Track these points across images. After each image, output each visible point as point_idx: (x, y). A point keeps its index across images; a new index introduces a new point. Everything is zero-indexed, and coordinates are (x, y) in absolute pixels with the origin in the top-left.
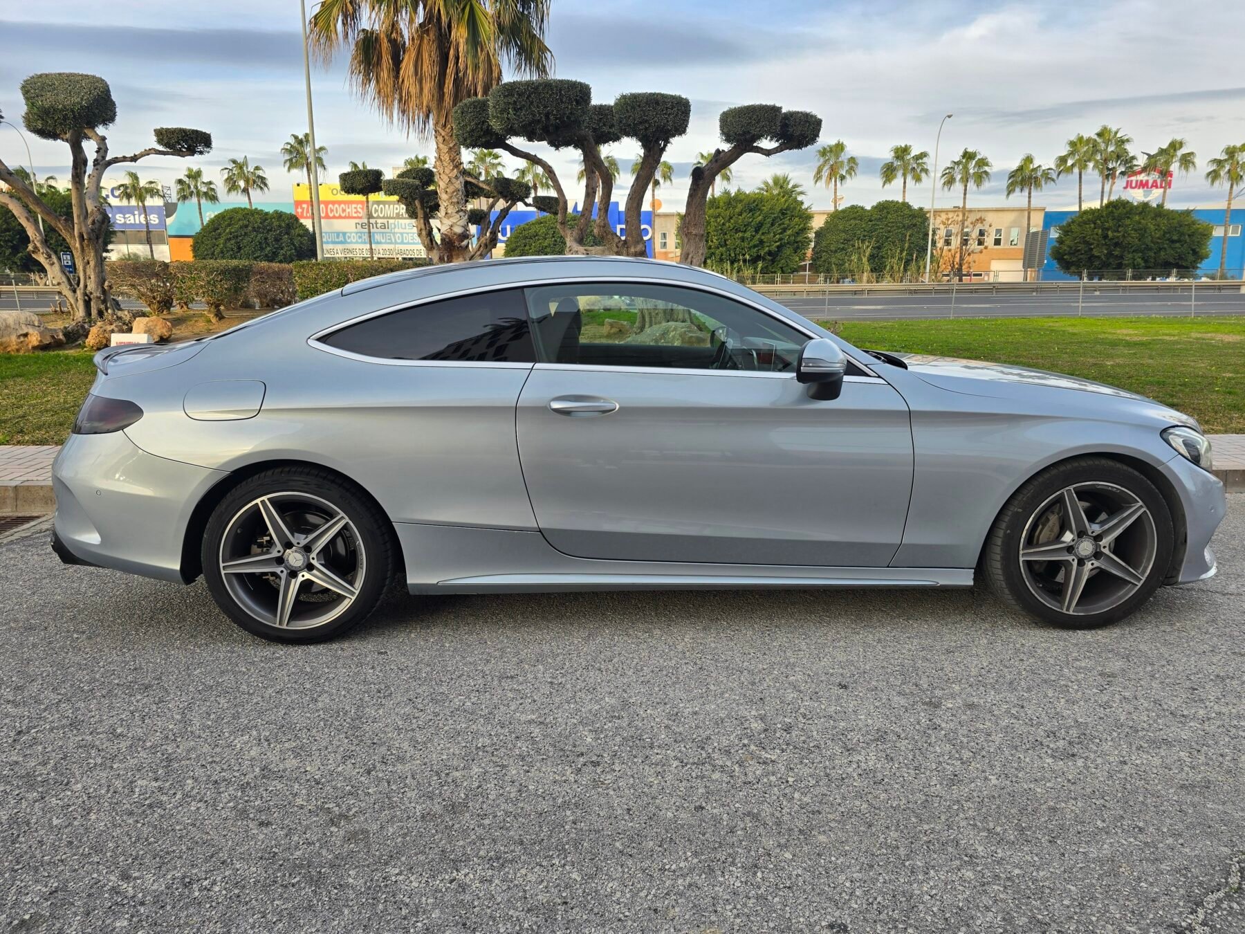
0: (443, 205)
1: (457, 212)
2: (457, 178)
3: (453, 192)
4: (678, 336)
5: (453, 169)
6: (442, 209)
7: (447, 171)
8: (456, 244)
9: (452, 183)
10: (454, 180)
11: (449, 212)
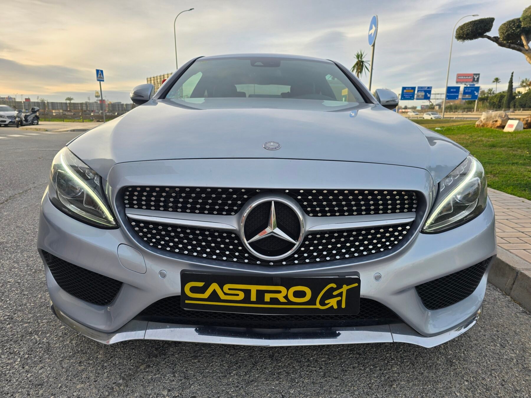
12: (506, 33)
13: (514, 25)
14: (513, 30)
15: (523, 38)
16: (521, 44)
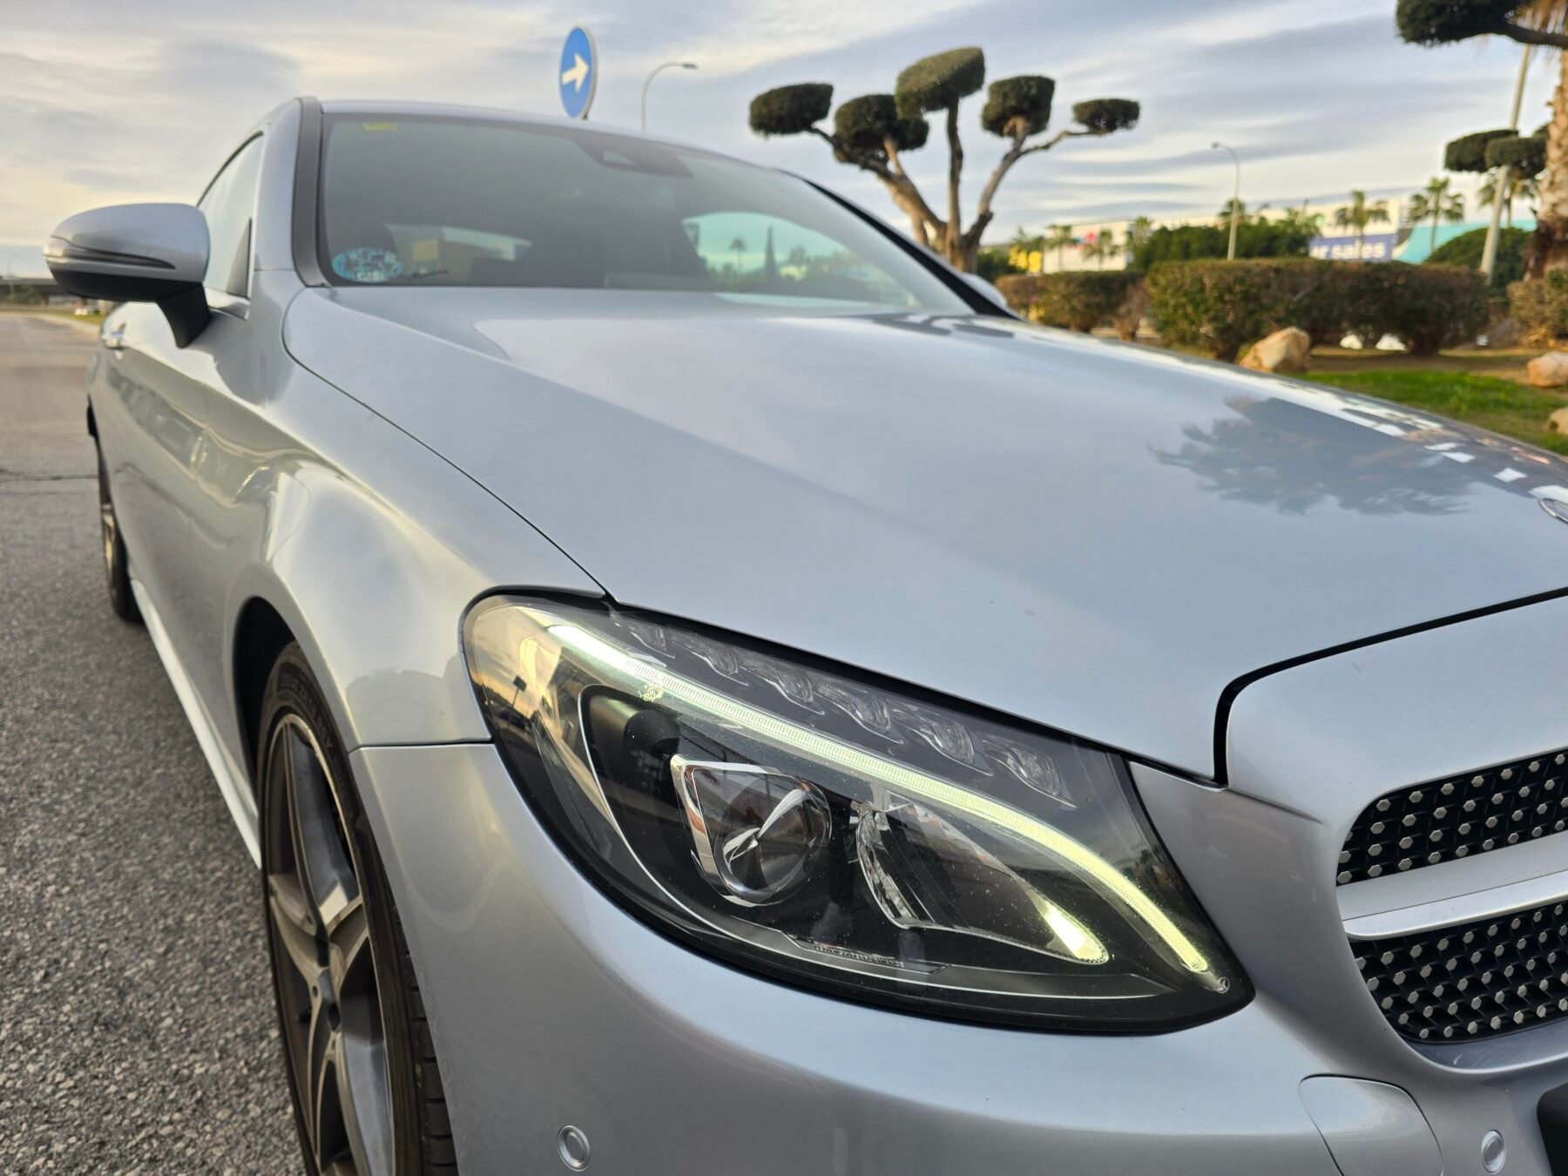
0: (1551, 164)
6: (1548, 171)
8: (1559, 238)
12: (853, 127)
13: (868, 110)
14: (868, 123)
15: (888, 145)
16: (885, 160)
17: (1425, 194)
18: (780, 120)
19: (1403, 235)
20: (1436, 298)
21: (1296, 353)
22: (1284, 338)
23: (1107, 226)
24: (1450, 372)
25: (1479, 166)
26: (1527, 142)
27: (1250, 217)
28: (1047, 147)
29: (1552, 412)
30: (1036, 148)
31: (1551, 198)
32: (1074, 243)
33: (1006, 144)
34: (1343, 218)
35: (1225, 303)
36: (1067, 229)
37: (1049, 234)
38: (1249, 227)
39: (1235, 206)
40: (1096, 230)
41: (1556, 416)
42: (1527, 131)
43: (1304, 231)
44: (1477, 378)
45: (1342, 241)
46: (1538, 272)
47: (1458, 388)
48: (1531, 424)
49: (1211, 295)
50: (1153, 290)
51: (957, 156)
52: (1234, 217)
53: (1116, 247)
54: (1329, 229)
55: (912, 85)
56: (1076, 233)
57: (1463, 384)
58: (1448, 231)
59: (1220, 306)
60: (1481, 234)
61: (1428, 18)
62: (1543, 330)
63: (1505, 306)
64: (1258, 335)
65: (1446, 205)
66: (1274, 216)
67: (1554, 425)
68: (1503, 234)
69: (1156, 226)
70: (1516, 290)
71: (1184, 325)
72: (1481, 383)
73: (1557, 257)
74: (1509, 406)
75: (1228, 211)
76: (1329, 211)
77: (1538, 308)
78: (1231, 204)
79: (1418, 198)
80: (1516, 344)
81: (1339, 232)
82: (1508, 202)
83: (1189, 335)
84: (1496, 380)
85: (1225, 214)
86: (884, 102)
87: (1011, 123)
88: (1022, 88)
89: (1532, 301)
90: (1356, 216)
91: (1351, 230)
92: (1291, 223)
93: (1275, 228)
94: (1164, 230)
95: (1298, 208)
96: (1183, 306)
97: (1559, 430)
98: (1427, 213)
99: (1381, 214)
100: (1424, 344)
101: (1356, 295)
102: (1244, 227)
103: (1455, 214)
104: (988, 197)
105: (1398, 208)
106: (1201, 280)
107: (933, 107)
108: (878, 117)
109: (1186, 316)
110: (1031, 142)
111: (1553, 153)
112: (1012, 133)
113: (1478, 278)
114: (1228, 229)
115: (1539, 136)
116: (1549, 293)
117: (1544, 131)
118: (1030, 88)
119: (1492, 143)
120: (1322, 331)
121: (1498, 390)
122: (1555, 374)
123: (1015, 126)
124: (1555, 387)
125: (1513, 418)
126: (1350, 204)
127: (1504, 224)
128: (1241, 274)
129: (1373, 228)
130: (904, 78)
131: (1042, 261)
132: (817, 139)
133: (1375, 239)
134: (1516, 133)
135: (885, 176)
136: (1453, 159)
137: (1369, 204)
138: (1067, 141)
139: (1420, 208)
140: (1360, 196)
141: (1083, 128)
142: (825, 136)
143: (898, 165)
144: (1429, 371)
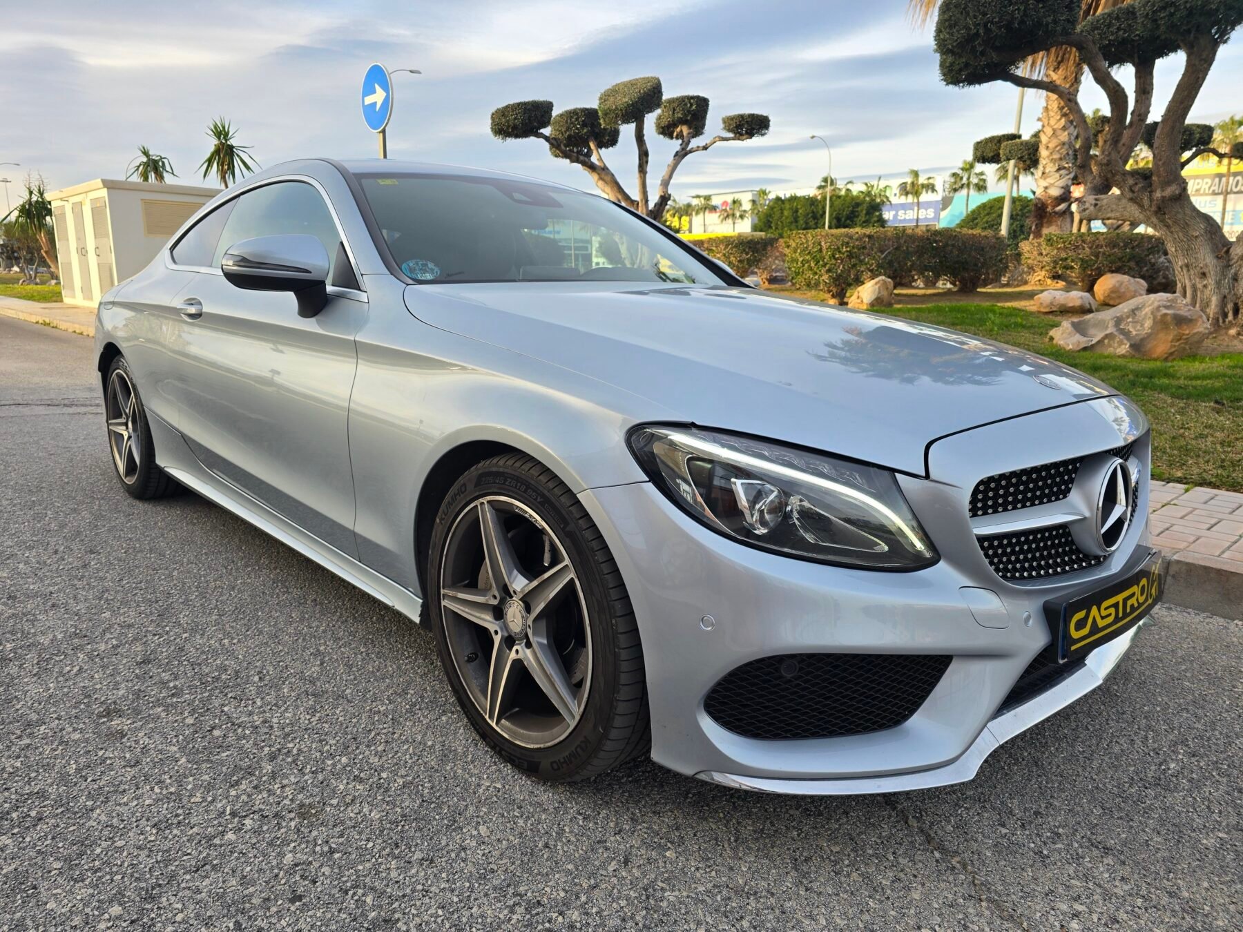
0: (1042, 162)
1: (1059, 169)
2: (1064, 129)
3: (1057, 147)
4: (1149, 315)
5: (1060, 119)
6: (1040, 167)
7: (1052, 122)
8: (1049, 209)
9: (1057, 137)
10: (1059, 132)
11: (1047, 171)
12: (566, 132)
13: (577, 119)
14: (577, 129)
15: (592, 145)
16: (589, 155)
17: (960, 172)
18: (515, 127)
19: (946, 202)
20: (973, 253)
21: (885, 293)
22: (876, 284)
23: (737, 196)
24: (986, 304)
25: (995, 159)
26: (1027, 143)
27: (840, 190)
28: (705, 148)
29: (1051, 330)
30: (698, 149)
31: (1044, 183)
32: (714, 209)
33: (676, 145)
34: (904, 189)
35: (836, 259)
36: (708, 198)
37: (695, 202)
38: (839, 197)
39: (828, 181)
40: (729, 199)
41: (1052, 333)
42: (1026, 136)
43: (878, 200)
44: (1003, 308)
45: (904, 207)
46: (1038, 235)
47: (991, 315)
48: (1037, 338)
49: (827, 254)
50: (787, 251)
51: (644, 155)
52: (829, 189)
53: (745, 211)
54: (896, 198)
55: (610, 103)
56: (716, 201)
57: (994, 312)
58: (977, 200)
59: (833, 261)
60: (1000, 201)
61: (961, 70)
62: (1043, 273)
63: (1018, 256)
64: (859, 282)
65: (974, 180)
66: (857, 189)
67: (1052, 339)
68: (1014, 201)
69: (772, 196)
70: (1025, 246)
71: (809, 274)
72: (1005, 311)
73: (1050, 223)
74: (1024, 327)
75: (823, 184)
76: (895, 184)
77: (1040, 258)
78: (825, 180)
79: (954, 175)
80: (1026, 283)
81: (903, 200)
82: (1016, 178)
83: (813, 282)
84: (1015, 309)
85: (820, 187)
86: (590, 114)
87: (679, 129)
88: (686, 104)
89: (1035, 253)
90: (912, 189)
91: (910, 199)
92: (869, 193)
93: (858, 197)
94: (778, 199)
95: (875, 183)
96: (808, 261)
97: (1055, 342)
98: (962, 186)
99: (932, 188)
100: (968, 286)
101: (920, 252)
102: (835, 197)
103: (981, 187)
104: (666, 183)
105: (941, 181)
106: (820, 244)
107: (626, 121)
108: (584, 125)
109: (810, 269)
110: (694, 143)
111: (1043, 153)
112: (680, 136)
113: (999, 239)
114: (825, 199)
115: (1034, 139)
116: (1046, 249)
117: (1036, 135)
118: (691, 105)
119: (1004, 144)
120: (900, 277)
121: (1016, 316)
122: (1051, 304)
123: (681, 131)
124: (1051, 312)
125: (1026, 336)
126: (909, 180)
127: (1015, 194)
128: (846, 240)
129: (926, 197)
130: (604, 98)
131: (690, 222)
132: (542, 140)
133: (928, 205)
134: (1020, 137)
135: (592, 167)
136: (979, 154)
137: (922, 180)
138: (719, 144)
139: (958, 184)
140: (916, 174)
141: (731, 135)
142: (547, 138)
143: (600, 159)
144: (971, 303)
